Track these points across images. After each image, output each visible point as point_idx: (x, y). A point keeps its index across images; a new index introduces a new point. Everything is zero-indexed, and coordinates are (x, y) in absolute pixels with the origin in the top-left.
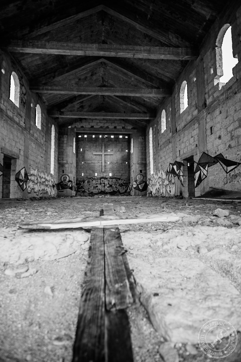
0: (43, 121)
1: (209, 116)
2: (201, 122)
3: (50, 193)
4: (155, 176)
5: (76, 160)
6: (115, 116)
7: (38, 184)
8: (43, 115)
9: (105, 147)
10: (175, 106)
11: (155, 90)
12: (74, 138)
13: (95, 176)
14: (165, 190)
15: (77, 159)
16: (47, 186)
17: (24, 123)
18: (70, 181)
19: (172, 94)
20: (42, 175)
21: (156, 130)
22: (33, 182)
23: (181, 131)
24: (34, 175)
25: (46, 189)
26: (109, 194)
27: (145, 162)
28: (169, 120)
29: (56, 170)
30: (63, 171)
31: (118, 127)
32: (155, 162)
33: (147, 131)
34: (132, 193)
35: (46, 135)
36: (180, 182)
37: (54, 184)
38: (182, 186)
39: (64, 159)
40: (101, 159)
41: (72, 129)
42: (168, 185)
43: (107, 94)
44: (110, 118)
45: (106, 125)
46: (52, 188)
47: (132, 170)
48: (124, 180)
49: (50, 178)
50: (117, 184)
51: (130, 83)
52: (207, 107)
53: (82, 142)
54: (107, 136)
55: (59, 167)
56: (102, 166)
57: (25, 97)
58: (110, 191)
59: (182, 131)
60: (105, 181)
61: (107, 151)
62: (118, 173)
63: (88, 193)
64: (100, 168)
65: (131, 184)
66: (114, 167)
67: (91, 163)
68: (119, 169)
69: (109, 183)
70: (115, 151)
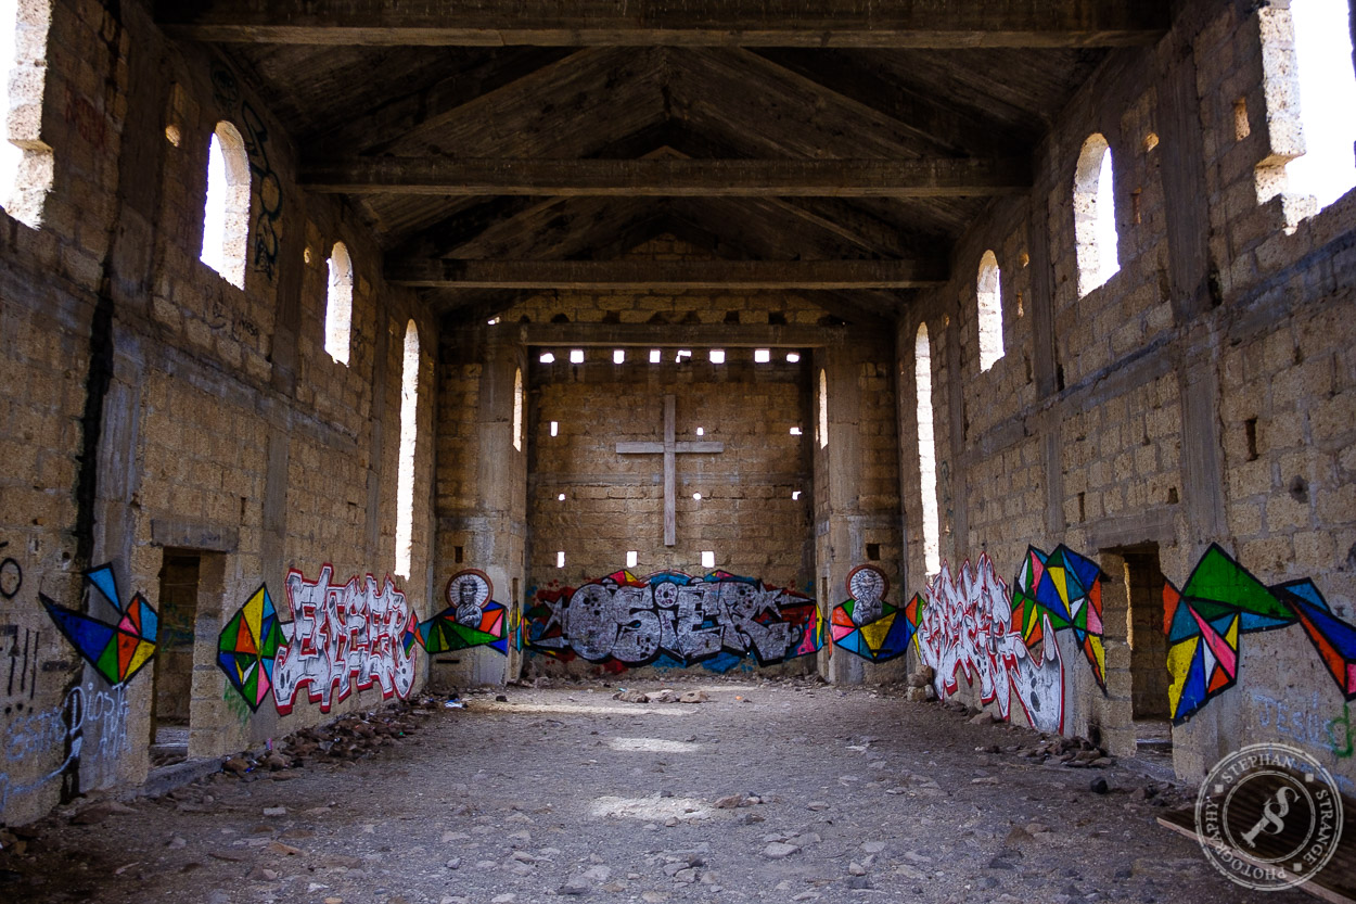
0: (359, 317)
1: (1234, 357)
2: (1192, 375)
3: (392, 679)
4: (948, 588)
5: (528, 484)
6: (733, 279)
7: (332, 652)
8: (363, 284)
9: (678, 415)
10: (1048, 253)
11: (943, 163)
12: (518, 373)
13: (624, 570)
14: (1006, 685)
15: (533, 478)
16: (373, 647)
17: (269, 359)
18: (492, 606)
19: (1031, 184)
20: (352, 598)
21: (948, 345)
22: (306, 646)
23: (1088, 390)
24: (310, 611)
25: (367, 669)
26: (698, 668)
27: (895, 500)
28: (1021, 312)
29: (425, 549)
30: (459, 550)
31: (747, 318)
32: (945, 515)
33: (901, 339)
34: (826, 664)
35: (372, 384)
36: (1087, 667)
37: (410, 629)
38: (1100, 693)
39: (465, 489)
40: (656, 479)
41: (507, 331)
42: (1022, 660)
45: (682, 308)
46: (401, 650)
47: (825, 541)
48: (784, 592)
49: (392, 599)
50: (744, 611)
51: (809, 121)
52: (1222, 308)
53: (560, 386)
54: (688, 354)
55: (438, 534)
56: (661, 513)
57: (277, 226)
58: (706, 651)
59: (1093, 394)
60: (677, 597)
61: (687, 432)
62: (750, 552)
63: (590, 661)
64: (654, 526)
65: (819, 615)
66: (728, 521)
67: (605, 496)
68: (753, 530)
69: (701, 604)
70: (734, 435)
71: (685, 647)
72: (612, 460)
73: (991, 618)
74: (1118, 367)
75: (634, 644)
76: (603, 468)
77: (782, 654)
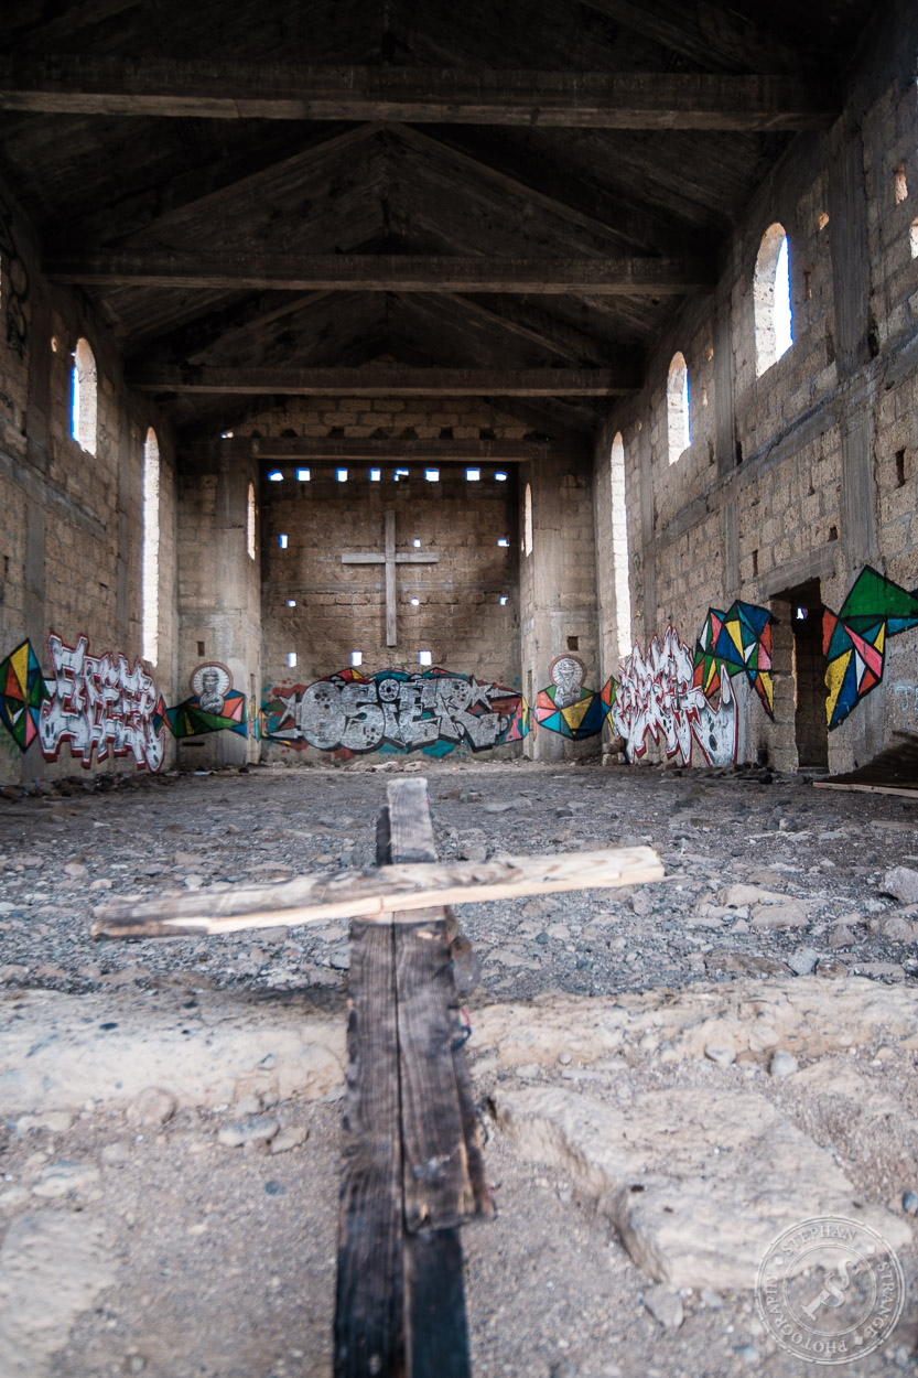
0: (103, 414)
3: (144, 753)
5: (262, 592)
8: (107, 384)
9: (398, 528)
10: (730, 343)
11: (639, 261)
12: (251, 487)
13: (351, 668)
14: (688, 735)
15: (266, 586)
16: (126, 720)
18: (233, 694)
20: (105, 670)
21: (641, 447)
22: (67, 704)
24: (69, 674)
25: (121, 738)
26: (418, 753)
27: (591, 597)
28: (705, 402)
29: (169, 643)
30: (201, 645)
31: (459, 433)
32: (638, 598)
33: (599, 452)
34: (531, 746)
35: (118, 479)
36: (757, 701)
37: (159, 712)
38: (768, 719)
39: (204, 589)
40: (378, 586)
41: (240, 445)
42: (700, 710)
43: (406, 286)
44: (421, 391)
45: (402, 424)
46: (151, 729)
47: (530, 638)
48: (494, 686)
49: (142, 681)
50: (458, 704)
53: (289, 502)
54: (406, 473)
55: (182, 629)
56: (383, 617)
58: (425, 739)
60: (398, 692)
61: (406, 545)
62: (463, 651)
63: (321, 749)
64: (377, 629)
65: (525, 707)
66: (443, 624)
67: (332, 603)
69: (419, 698)
70: (448, 547)
71: (406, 736)
72: (338, 570)
73: (676, 681)
74: (788, 431)
75: (361, 734)
76: (331, 577)
77: (493, 741)
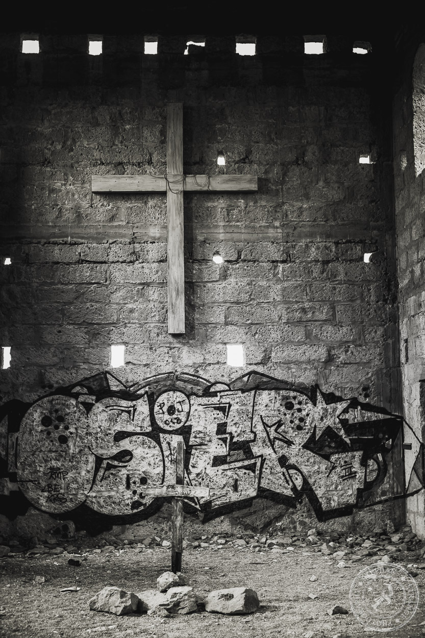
9: (187, 134)
13: (104, 376)
40: (154, 232)
50: (291, 434)
56: (163, 284)
58: (234, 497)
60: (189, 413)
61: (201, 162)
62: (300, 343)
63: (52, 515)
64: (151, 305)
66: (266, 296)
67: (75, 258)
68: (304, 310)
69: (225, 424)
70: (272, 164)
71: (201, 492)
72: (85, 204)
75: (122, 488)
76: (73, 215)
77: (352, 500)
